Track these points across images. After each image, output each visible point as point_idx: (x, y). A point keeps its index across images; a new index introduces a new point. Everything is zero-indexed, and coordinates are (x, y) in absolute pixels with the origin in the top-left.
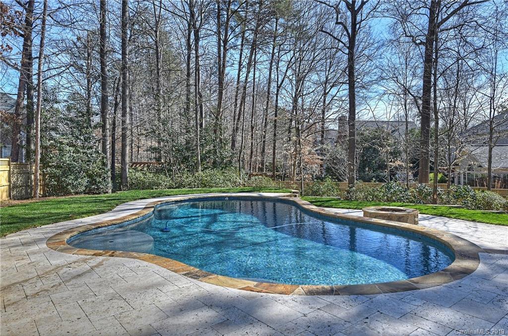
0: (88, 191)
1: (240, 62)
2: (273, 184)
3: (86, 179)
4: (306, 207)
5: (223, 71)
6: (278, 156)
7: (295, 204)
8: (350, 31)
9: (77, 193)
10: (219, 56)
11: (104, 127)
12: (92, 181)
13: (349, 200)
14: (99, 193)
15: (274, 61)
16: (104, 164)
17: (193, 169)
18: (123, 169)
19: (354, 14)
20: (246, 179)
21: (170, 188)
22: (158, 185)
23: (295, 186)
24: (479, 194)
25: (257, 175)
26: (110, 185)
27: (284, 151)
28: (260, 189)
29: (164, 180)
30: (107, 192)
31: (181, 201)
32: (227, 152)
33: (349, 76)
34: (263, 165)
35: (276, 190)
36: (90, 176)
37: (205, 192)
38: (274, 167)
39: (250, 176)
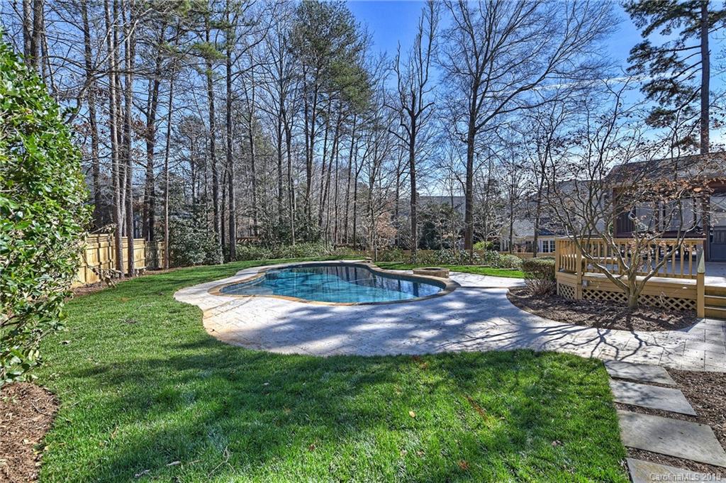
0: (207, 263)
1: (325, 148)
2: (353, 253)
3: (205, 254)
4: (373, 269)
5: (311, 161)
6: (358, 230)
7: (367, 267)
8: (411, 132)
9: (197, 264)
10: (307, 146)
11: (216, 211)
12: (209, 255)
13: (411, 264)
14: (214, 264)
15: (353, 149)
16: (217, 241)
17: (288, 243)
18: (231, 245)
19: (414, 119)
20: (332, 250)
21: (270, 258)
22: (262, 256)
23: (370, 255)
24: (502, 257)
25: (340, 246)
26: (222, 257)
27: (362, 226)
28: (341, 257)
29: (266, 252)
30: (220, 264)
31: (283, 268)
32: (316, 228)
33: (411, 167)
34: (346, 237)
35: (355, 258)
36: (206, 250)
37: (300, 261)
38: (355, 239)
39: (335, 247)
